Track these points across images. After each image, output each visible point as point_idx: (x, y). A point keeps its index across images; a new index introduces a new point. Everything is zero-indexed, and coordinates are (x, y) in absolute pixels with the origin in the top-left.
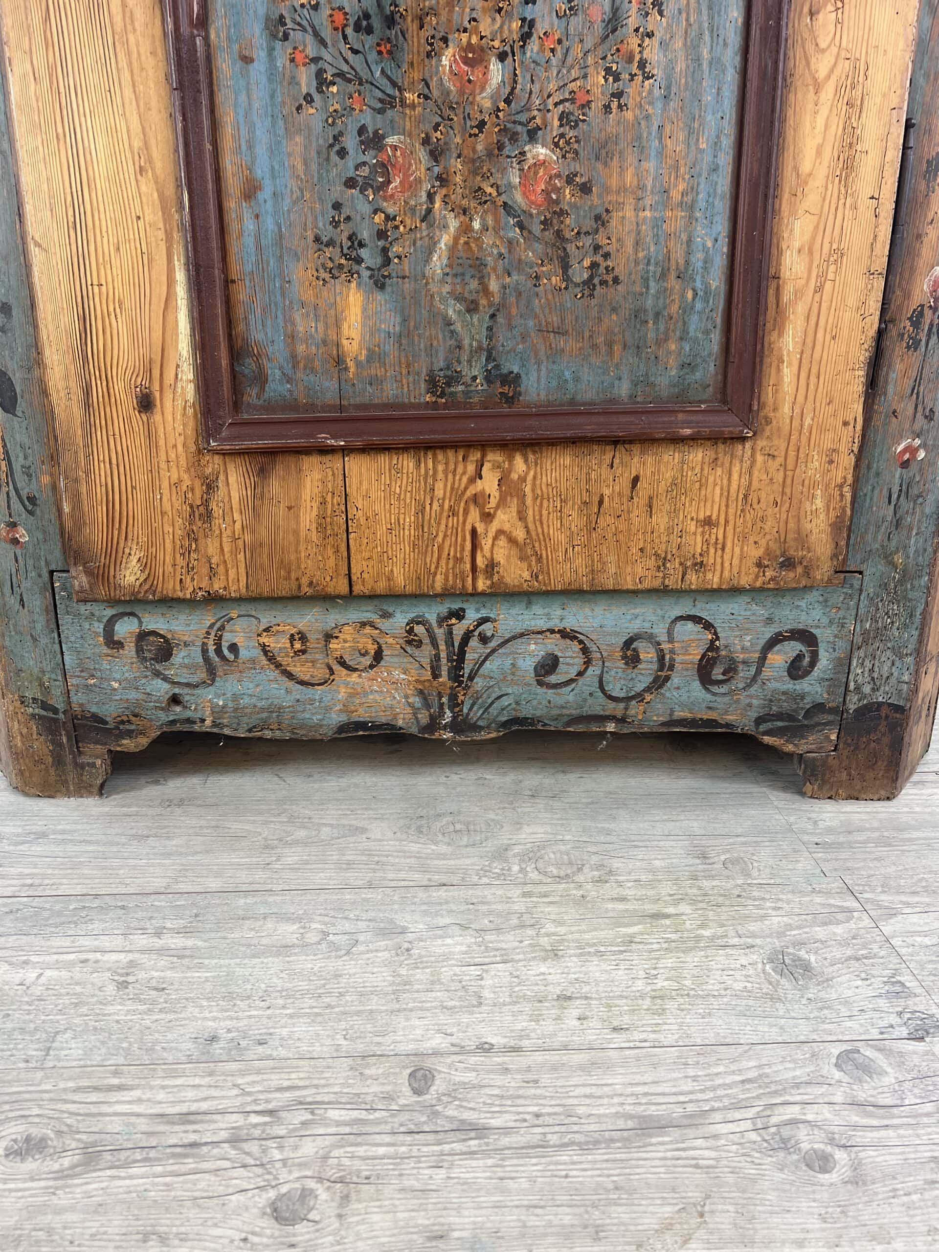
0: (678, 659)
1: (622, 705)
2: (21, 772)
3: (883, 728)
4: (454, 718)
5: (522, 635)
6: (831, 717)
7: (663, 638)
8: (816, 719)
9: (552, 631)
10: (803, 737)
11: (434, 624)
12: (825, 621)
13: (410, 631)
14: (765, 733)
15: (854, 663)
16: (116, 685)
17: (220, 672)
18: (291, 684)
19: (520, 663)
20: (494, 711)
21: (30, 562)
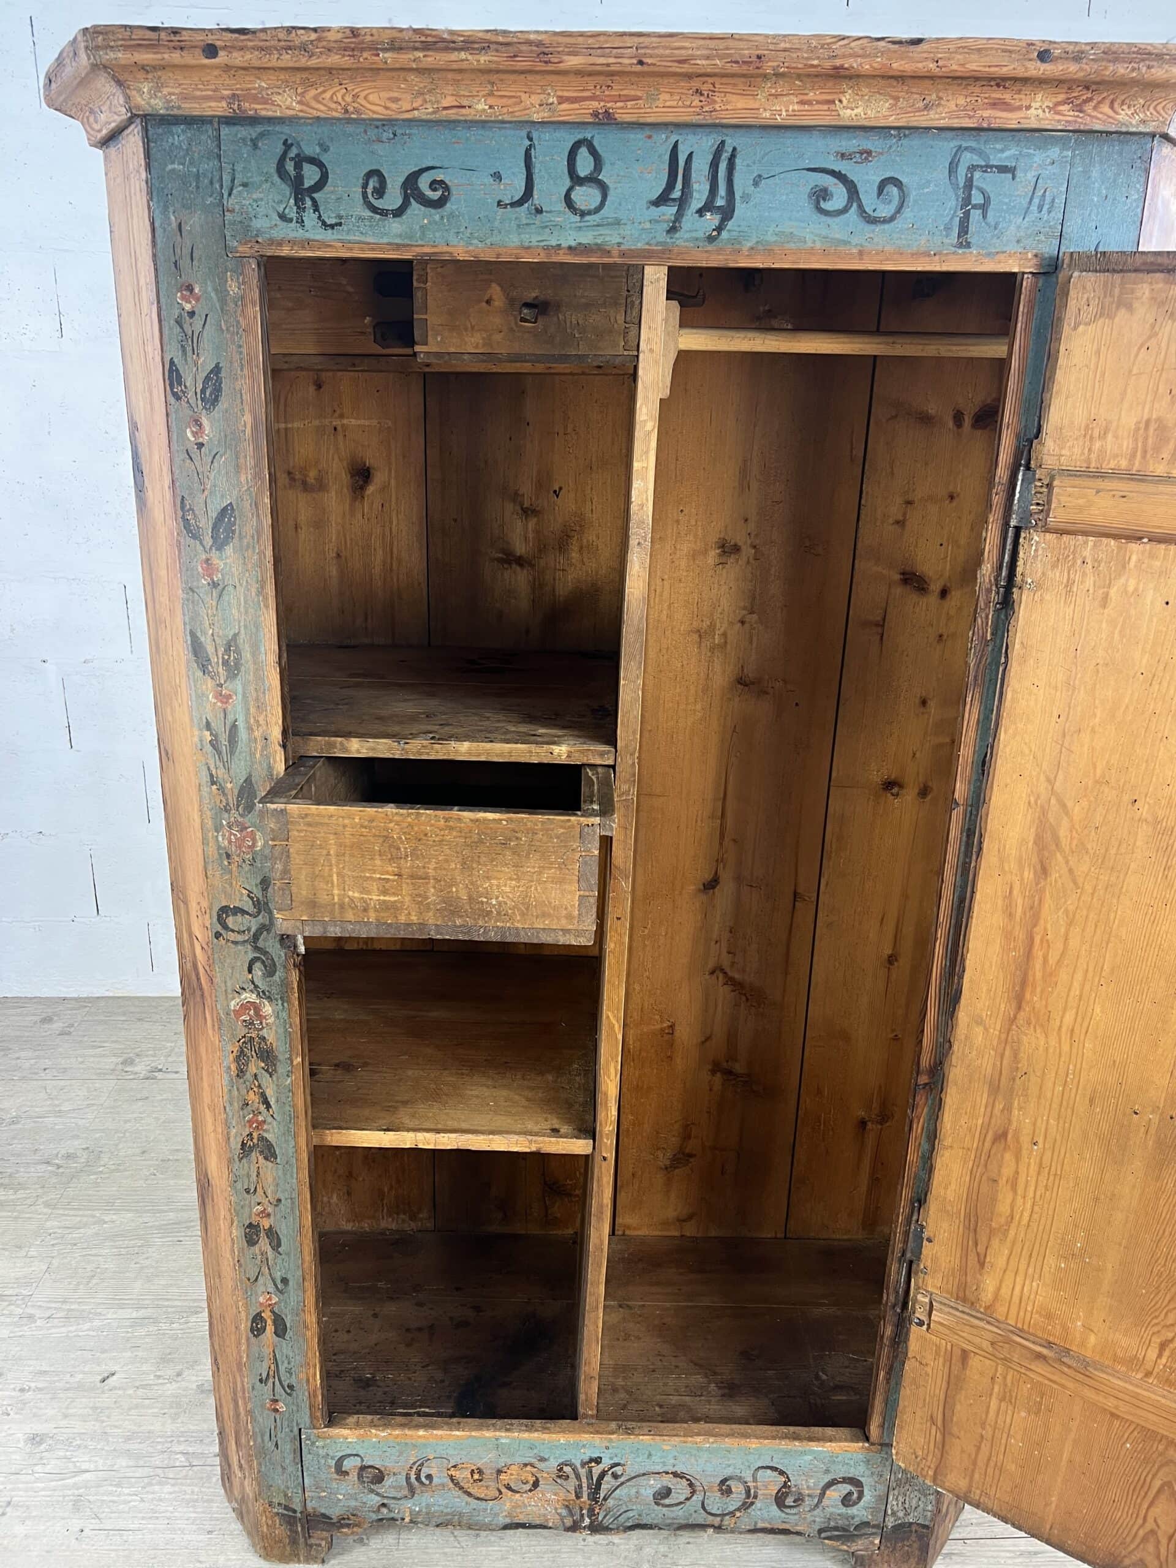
0: (760, 1492)
1: (719, 1519)
2: (265, 1548)
3: (913, 1537)
4: (592, 1523)
5: (644, 1474)
6: (874, 1530)
7: (749, 1479)
8: (863, 1531)
9: (667, 1473)
10: (854, 1541)
11: (579, 1466)
12: (868, 1473)
13: (561, 1470)
14: (825, 1538)
15: (891, 1498)
16: (341, 1497)
17: (418, 1491)
18: (470, 1499)
19: (642, 1491)
20: (621, 1519)
21: (285, 1423)
